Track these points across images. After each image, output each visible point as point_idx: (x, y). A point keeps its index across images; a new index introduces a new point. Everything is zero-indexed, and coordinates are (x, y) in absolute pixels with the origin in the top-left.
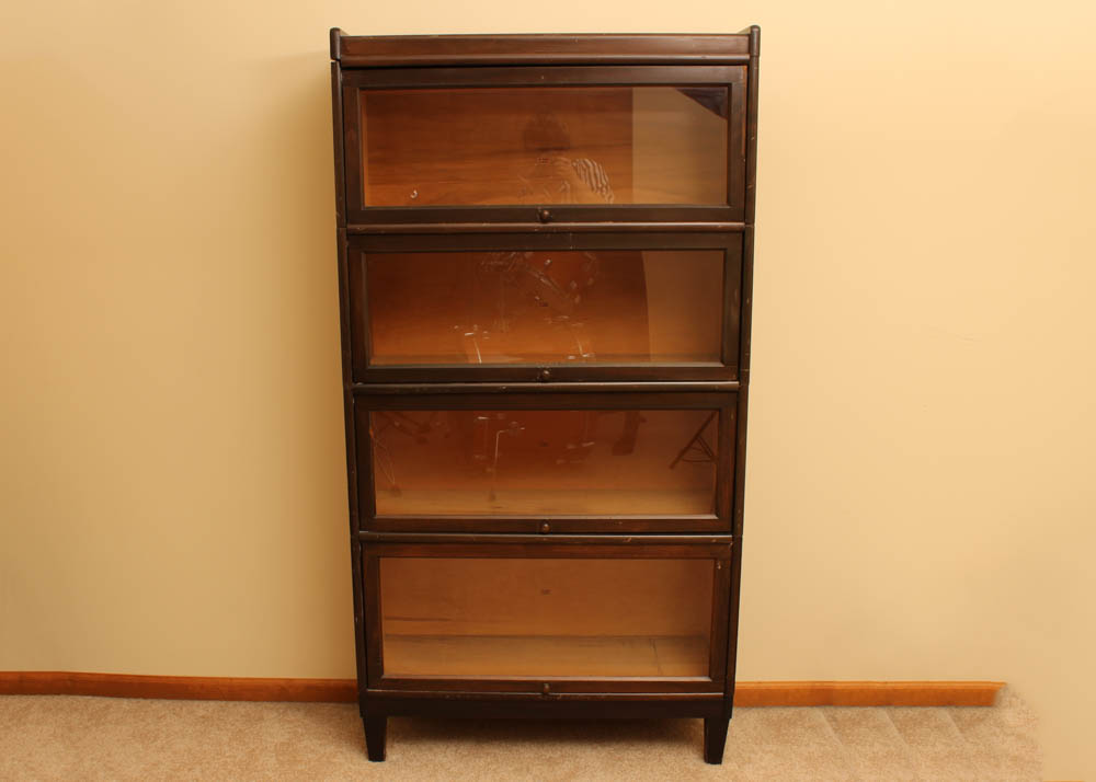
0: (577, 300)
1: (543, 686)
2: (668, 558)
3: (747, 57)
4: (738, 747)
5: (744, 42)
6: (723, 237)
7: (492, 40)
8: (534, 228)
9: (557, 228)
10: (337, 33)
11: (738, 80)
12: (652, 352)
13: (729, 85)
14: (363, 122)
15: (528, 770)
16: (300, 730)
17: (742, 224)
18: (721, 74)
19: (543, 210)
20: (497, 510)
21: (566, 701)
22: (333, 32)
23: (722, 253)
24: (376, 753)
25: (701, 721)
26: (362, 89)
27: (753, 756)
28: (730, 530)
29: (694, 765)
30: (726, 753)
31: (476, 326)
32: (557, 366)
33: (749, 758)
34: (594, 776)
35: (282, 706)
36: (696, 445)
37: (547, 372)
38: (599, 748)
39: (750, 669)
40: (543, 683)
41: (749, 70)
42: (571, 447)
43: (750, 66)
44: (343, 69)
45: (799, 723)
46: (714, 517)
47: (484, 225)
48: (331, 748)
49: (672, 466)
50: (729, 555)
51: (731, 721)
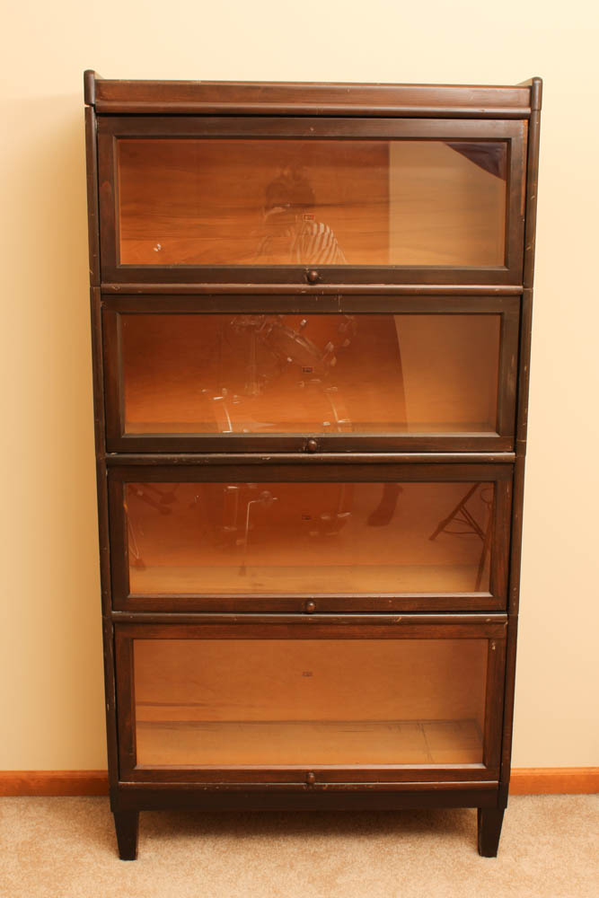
0: (334, 362)
1: (308, 776)
2: (439, 638)
3: (528, 111)
4: (514, 839)
5: (526, 93)
6: (500, 300)
7: (259, 88)
8: (300, 289)
9: (325, 289)
10: (92, 76)
11: (517, 135)
12: (408, 421)
13: (508, 141)
14: (118, 172)
15: (292, 866)
16: (43, 828)
17: (520, 287)
18: (499, 128)
19: (311, 270)
20: (258, 588)
21: (331, 791)
22: (87, 75)
23: (499, 317)
24: (127, 851)
25: (474, 811)
26: (118, 137)
27: (529, 847)
28: (505, 609)
29: (468, 858)
30: (501, 845)
31: (224, 389)
32: (324, 436)
33: (526, 850)
34: (362, 872)
35: (22, 801)
36: (459, 515)
37: (313, 443)
38: (367, 841)
39: (526, 755)
40: (307, 772)
41: (529, 124)
42: (325, 518)
43: (531, 119)
44: (97, 115)
45: (577, 812)
46: (488, 595)
47: (249, 285)
48: (78, 847)
49: (432, 538)
50: (503, 635)
51: (506, 810)
